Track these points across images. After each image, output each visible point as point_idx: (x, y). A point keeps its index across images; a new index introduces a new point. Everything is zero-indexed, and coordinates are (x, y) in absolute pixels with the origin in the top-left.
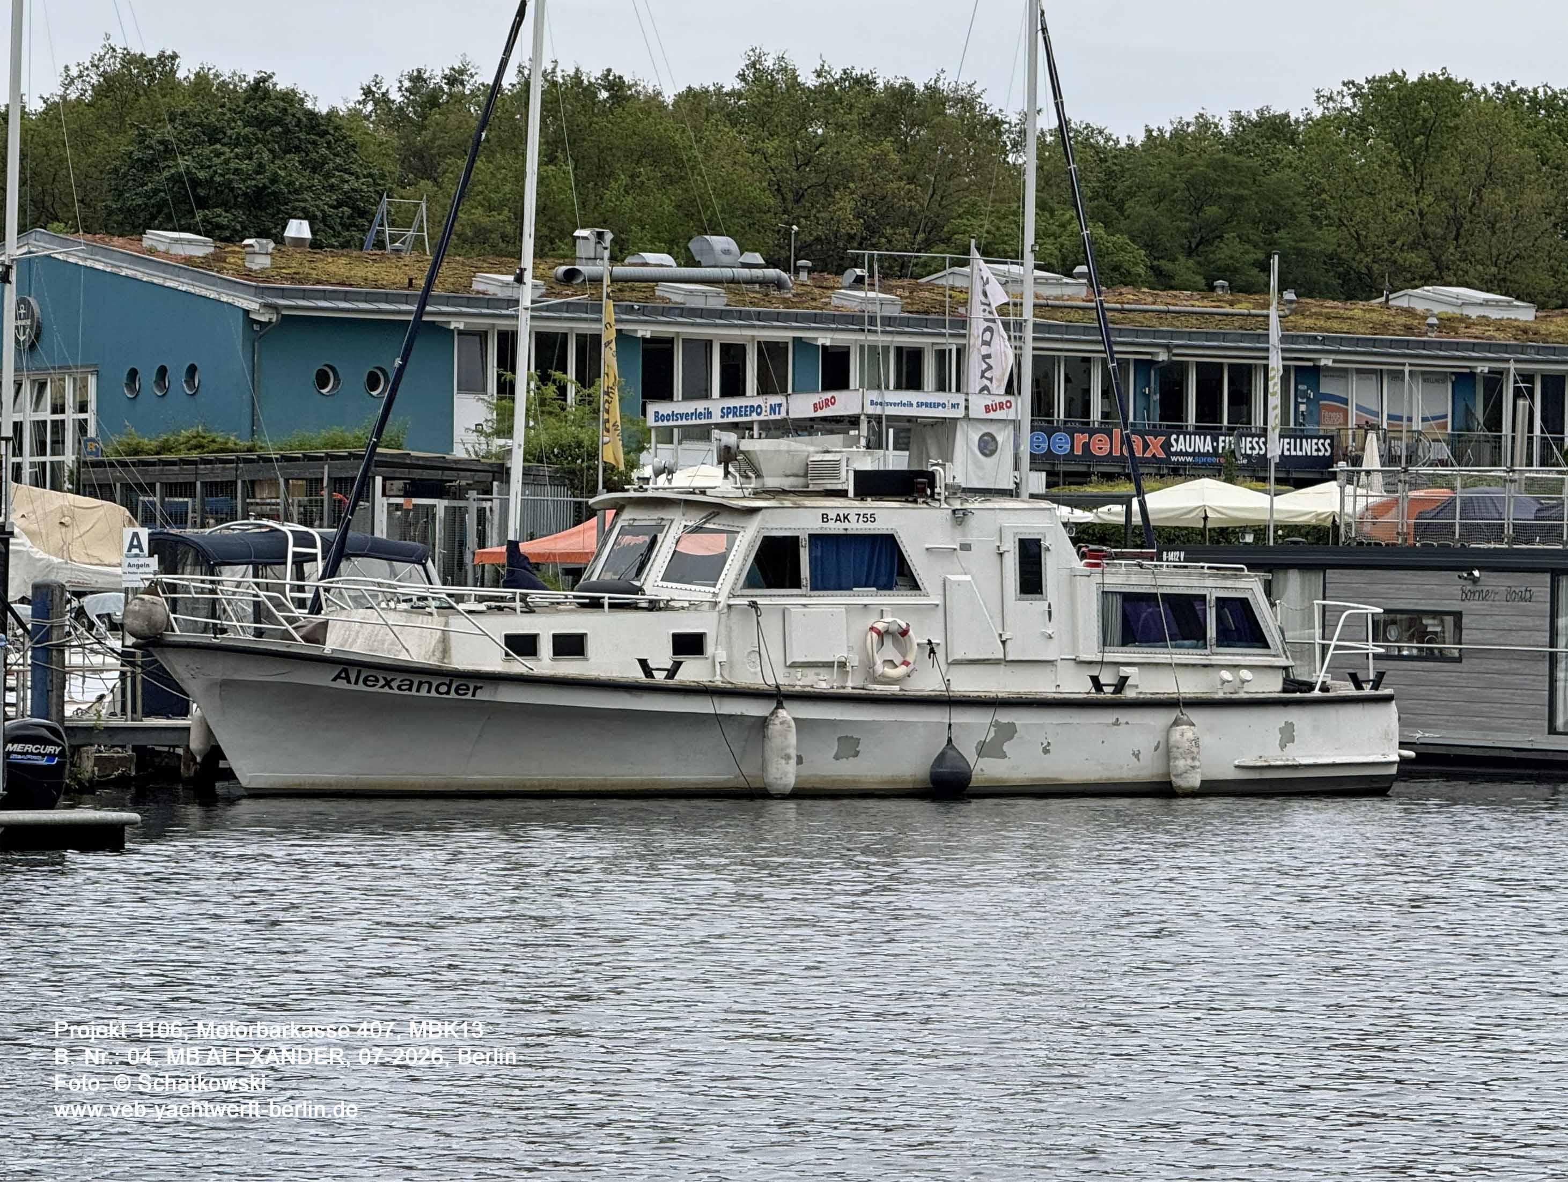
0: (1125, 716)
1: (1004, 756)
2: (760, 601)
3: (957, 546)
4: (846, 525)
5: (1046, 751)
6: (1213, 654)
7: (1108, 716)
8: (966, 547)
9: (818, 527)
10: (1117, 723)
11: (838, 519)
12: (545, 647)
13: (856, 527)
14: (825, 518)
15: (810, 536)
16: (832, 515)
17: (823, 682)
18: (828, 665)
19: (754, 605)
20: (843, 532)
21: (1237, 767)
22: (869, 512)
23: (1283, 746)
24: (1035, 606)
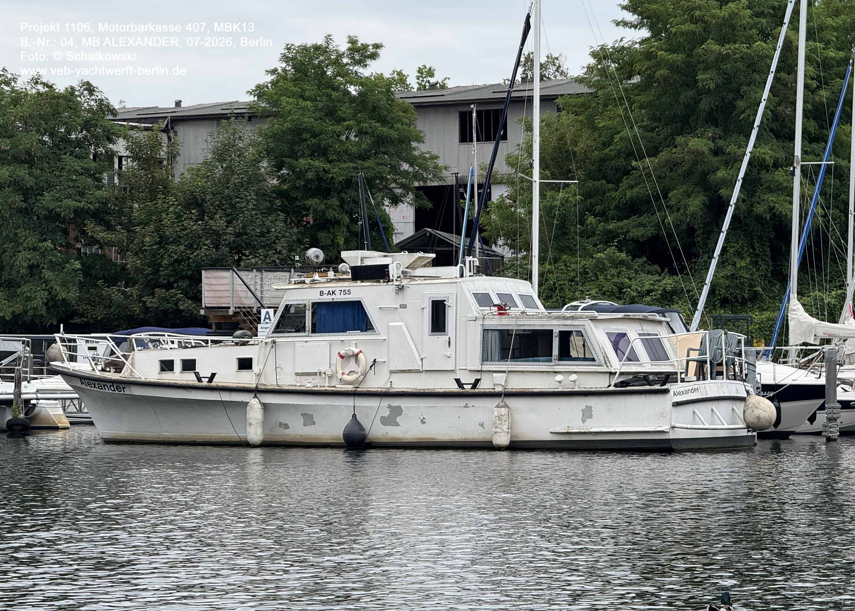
0: (471, 402)
1: (398, 425)
2: (277, 340)
3: (398, 306)
4: (334, 296)
5: (423, 422)
6: (556, 365)
7: (461, 402)
8: (403, 306)
9: (317, 298)
10: (466, 406)
11: (329, 293)
12: (178, 366)
13: (339, 297)
14: (322, 293)
15: (314, 304)
16: (326, 291)
17: (309, 384)
18: (315, 374)
19: (274, 342)
20: (331, 300)
21: (551, 433)
22: (347, 289)
23: (584, 421)
24: (441, 339)
